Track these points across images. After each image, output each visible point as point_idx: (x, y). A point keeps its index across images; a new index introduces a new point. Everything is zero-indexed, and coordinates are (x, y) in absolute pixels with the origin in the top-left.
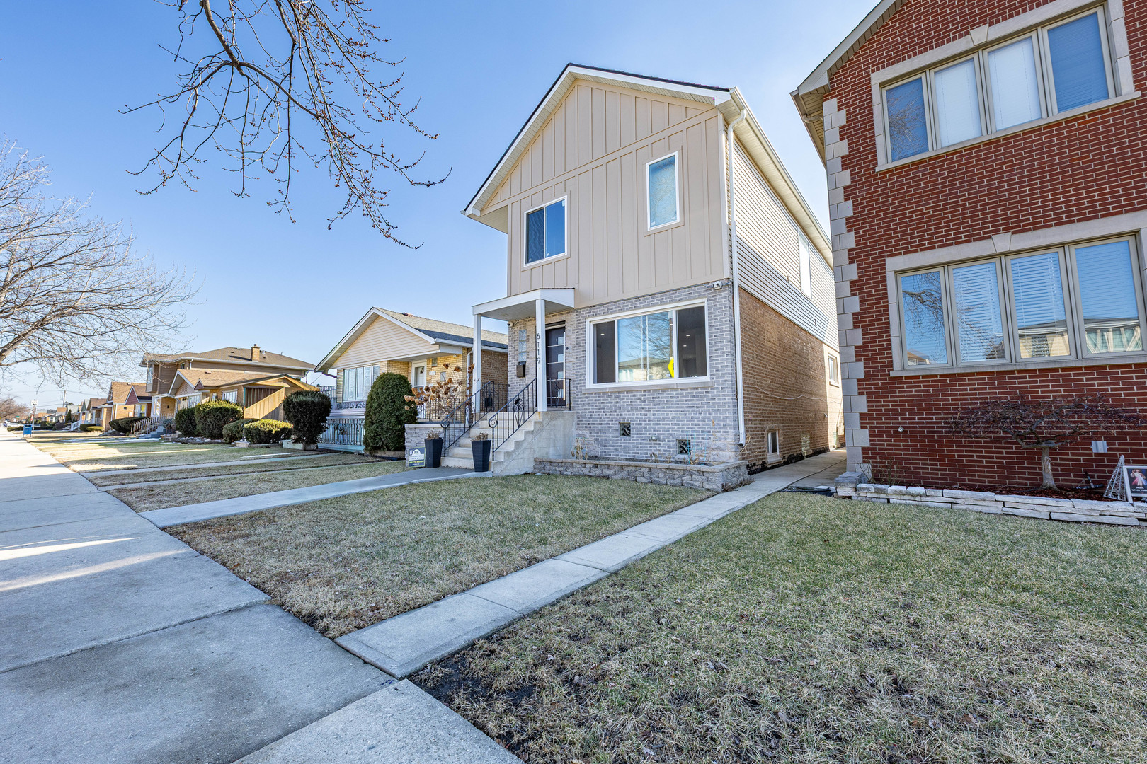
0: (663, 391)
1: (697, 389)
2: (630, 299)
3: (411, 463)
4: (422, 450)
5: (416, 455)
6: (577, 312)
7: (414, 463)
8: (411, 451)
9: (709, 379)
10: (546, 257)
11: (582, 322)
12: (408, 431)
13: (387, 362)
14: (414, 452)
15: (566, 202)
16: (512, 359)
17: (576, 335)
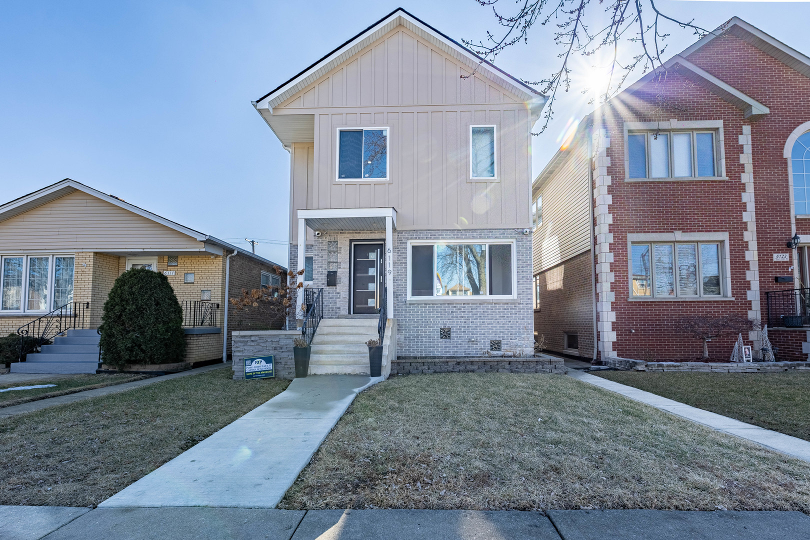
3: (250, 375)
4: (268, 360)
5: (259, 365)
6: (399, 233)
7: (256, 374)
8: (248, 362)
9: (516, 298)
10: (364, 177)
11: (403, 243)
12: (238, 339)
13: (93, 254)
14: (254, 362)
15: (387, 133)
16: (318, 267)
17: (398, 253)
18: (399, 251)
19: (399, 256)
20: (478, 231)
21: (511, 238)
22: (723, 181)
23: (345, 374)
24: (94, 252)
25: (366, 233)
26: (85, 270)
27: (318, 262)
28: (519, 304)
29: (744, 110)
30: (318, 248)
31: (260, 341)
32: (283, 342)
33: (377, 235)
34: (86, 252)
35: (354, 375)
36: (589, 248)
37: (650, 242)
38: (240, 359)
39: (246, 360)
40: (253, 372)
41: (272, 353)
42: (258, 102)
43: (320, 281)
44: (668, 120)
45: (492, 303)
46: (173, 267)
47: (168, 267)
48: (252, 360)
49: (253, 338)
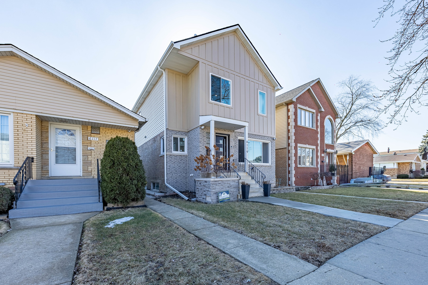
0: (261, 167)
1: (269, 167)
2: (253, 134)
3: (221, 201)
4: (227, 192)
5: (224, 195)
6: (235, 133)
7: (224, 200)
8: (220, 194)
9: (270, 164)
10: (222, 102)
11: (237, 138)
12: (213, 183)
13: (35, 117)
14: (222, 194)
15: (231, 83)
16: (202, 145)
17: (235, 142)
18: (235, 141)
19: (235, 143)
20: (261, 136)
21: (268, 140)
22: (315, 130)
23: (255, 197)
24: (36, 116)
25: (222, 131)
26: (27, 129)
27: (202, 143)
28: (272, 167)
29: (319, 108)
30: (202, 135)
31: (222, 183)
32: (232, 183)
33: (227, 132)
34: (27, 114)
35: (258, 197)
36: (286, 147)
37: (301, 147)
38: (214, 193)
39: (219, 193)
40: (222, 199)
41: (227, 189)
42: (175, 43)
43: (203, 153)
44: (306, 107)
45: (264, 167)
46: (96, 135)
47: (92, 134)
48: (222, 193)
49: (219, 182)
